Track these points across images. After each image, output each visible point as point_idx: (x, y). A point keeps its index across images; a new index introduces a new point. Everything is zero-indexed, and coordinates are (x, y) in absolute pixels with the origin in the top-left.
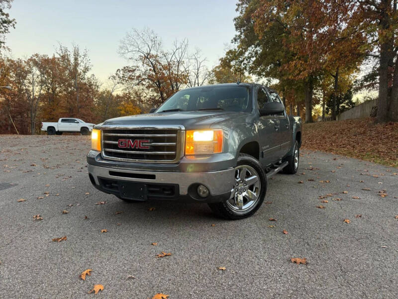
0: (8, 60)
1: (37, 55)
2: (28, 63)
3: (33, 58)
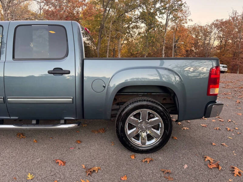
1: (217, 20)
2: (211, 27)
3: (214, 23)
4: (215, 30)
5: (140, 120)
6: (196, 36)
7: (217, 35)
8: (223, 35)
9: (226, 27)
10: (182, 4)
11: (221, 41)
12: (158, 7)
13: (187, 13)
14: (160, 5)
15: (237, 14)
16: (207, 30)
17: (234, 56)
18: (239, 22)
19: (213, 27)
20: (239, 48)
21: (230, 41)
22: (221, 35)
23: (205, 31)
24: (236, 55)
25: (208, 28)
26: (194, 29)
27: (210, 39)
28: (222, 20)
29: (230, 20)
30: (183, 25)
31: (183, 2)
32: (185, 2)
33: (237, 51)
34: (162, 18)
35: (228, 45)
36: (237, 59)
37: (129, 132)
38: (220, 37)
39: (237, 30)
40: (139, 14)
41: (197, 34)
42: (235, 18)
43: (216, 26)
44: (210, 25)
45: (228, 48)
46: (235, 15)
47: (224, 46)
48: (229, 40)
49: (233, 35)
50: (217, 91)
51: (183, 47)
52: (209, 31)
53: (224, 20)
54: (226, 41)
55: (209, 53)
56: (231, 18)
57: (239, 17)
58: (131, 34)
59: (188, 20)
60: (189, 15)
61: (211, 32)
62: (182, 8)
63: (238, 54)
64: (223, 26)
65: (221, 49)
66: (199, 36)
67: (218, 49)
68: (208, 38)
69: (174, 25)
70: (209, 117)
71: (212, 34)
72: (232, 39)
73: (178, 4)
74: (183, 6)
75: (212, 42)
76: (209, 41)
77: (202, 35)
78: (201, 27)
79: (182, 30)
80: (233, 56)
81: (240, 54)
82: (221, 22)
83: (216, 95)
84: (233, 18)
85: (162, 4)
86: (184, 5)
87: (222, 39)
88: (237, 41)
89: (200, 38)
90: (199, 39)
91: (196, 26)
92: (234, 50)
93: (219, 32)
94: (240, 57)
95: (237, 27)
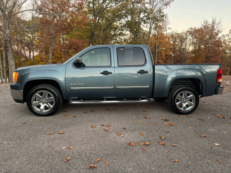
0: (176, 34)
1: (191, 28)
2: (186, 34)
3: (189, 30)
4: (190, 37)
5: (183, 97)
6: (174, 42)
7: (191, 41)
8: (196, 41)
9: (199, 34)
10: (164, 16)
11: (195, 47)
12: (142, 17)
13: (166, 22)
14: (144, 15)
15: (208, 24)
16: (183, 37)
17: (207, 59)
18: (210, 30)
19: (188, 34)
20: (211, 52)
21: (203, 47)
22: (195, 41)
23: (181, 38)
24: (208, 58)
25: (184, 35)
26: (172, 36)
27: (186, 44)
28: (195, 28)
29: (202, 28)
30: (163, 32)
31: (164, 14)
32: (166, 14)
33: (209, 55)
34: (147, 27)
35: (201, 50)
36: (210, 62)
37: (177, 104)
38: (194, 43)
39: (208, 37)
40: (125, 23)
41: (174, 40)
42: (206, 27)
43: (191, 33)
44: (185, 33)
45: (201, 53)
46: (207, 24)
47: (197, 51)
48: (202, 45)
49: (205, 41)
50: (221, 80)
51: (163, 52)
52: (184, 37)
53: (197, 28)
54: (199, 47)
55: (185, 57)
56: (203, 27)
57: (209, 26)
58: (118, 40)
59: (167, 28)
60: (168, 24)
61: (186, 39)
62: (163, 18)
63: (209, 57)
64: (197, 33)
65: (195, 54)
66: (176, 42)
67: (193, 54)
68: (184, 44)
69: (155, 33)
70: (217, 94)
71: (187, 40)
72: (204, 45)
73: (161, 15)
74: (164, 17)
75: (187, 47)
76: (185, 47)
77: (179, 41)
78: (178, 34)
79: (163, 37)
80: (205, 59)
81: (211, 58)
82: (195, 30)
83: (220, 83)
84: (205, 27)
85: (146, 14)
86: (166, 17)
87: (196, 45)
88: (209, 46)
89: (177, 43)
90: (176, 45)
91: (174, 33)
92: (206, 55)
93: (193, 38)
94: (212, 61)
95: (208, 34)
